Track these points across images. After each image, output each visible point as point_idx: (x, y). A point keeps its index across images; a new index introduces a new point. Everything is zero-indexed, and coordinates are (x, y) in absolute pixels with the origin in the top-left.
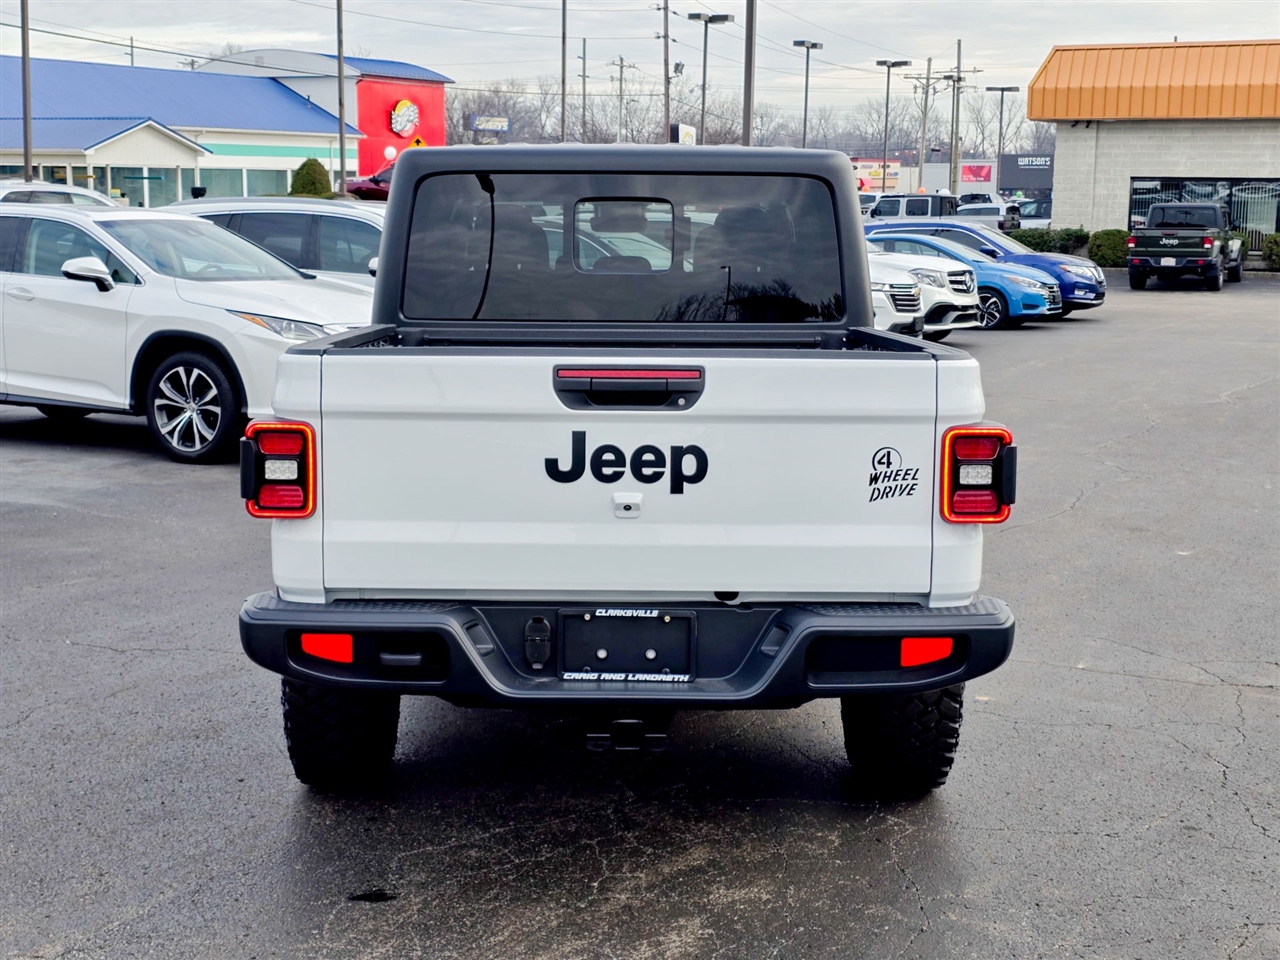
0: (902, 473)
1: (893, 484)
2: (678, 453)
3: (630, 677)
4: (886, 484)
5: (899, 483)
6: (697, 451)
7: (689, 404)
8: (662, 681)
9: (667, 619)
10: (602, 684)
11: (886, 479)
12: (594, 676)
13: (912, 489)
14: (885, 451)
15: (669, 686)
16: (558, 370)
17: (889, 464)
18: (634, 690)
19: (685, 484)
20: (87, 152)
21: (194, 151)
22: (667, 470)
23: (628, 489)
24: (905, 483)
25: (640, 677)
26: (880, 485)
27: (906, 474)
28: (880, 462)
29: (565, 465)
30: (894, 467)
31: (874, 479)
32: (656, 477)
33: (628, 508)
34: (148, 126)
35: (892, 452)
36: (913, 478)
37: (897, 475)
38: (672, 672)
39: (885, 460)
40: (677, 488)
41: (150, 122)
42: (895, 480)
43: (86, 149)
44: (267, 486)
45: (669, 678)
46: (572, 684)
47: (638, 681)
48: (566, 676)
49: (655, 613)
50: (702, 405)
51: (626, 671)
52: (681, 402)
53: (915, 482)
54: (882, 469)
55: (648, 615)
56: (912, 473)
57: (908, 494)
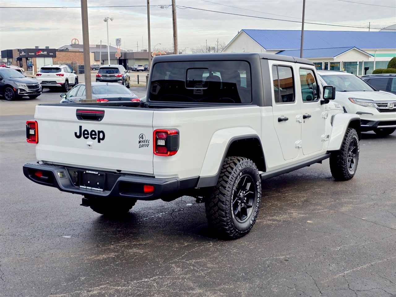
0: (146, 141)
1: (144, 144)
2: (99, 132)
3: (92, 189)
4: (142, 144)
5: (145, 143)
6: (102, 132)
7: (101, 120)
8: (98, 190)
9: (99, 175)
10: (87, 189)
11: (142, 142)
12: (85, 187)
13: (148, 145)
14: (142, 135)
15: (99, 191)
16: (77, 110)
17: (143, 138)
18: (93, 192)
19: (101, 140)
20: (334, 58)
21: (368, 56)
22: (97, 136)
23: (90, 141)
24: (146, 144)
25: (94, 189)
26: (141, 144)
27: (147, 141)
28: (141, 138)
29: (78, 134)
30: (144, 139)
31: (140, 142)
32: (95, 138)
33: (89, 146)
34: (354, 49)
35: (143, 135)
36: (148, 142)
37: (145, 141)
38: (100, 188)
39: (142, 137)
40: (99, 142)
41: (355, 48)
42: (144, 143)
43: (334, 57)
44: (31, 136)
45: (99, 189)
46: (81, 189)
47: (93, 190)
48: (81, 187)
49: (97, 173)
50: (104, 120)
51: (91, 187)
52: (99, 119)
53: (149, 143)
54: (141, 139)
55: (96, 173)
56: (148, 141)
57: (147, 147)
